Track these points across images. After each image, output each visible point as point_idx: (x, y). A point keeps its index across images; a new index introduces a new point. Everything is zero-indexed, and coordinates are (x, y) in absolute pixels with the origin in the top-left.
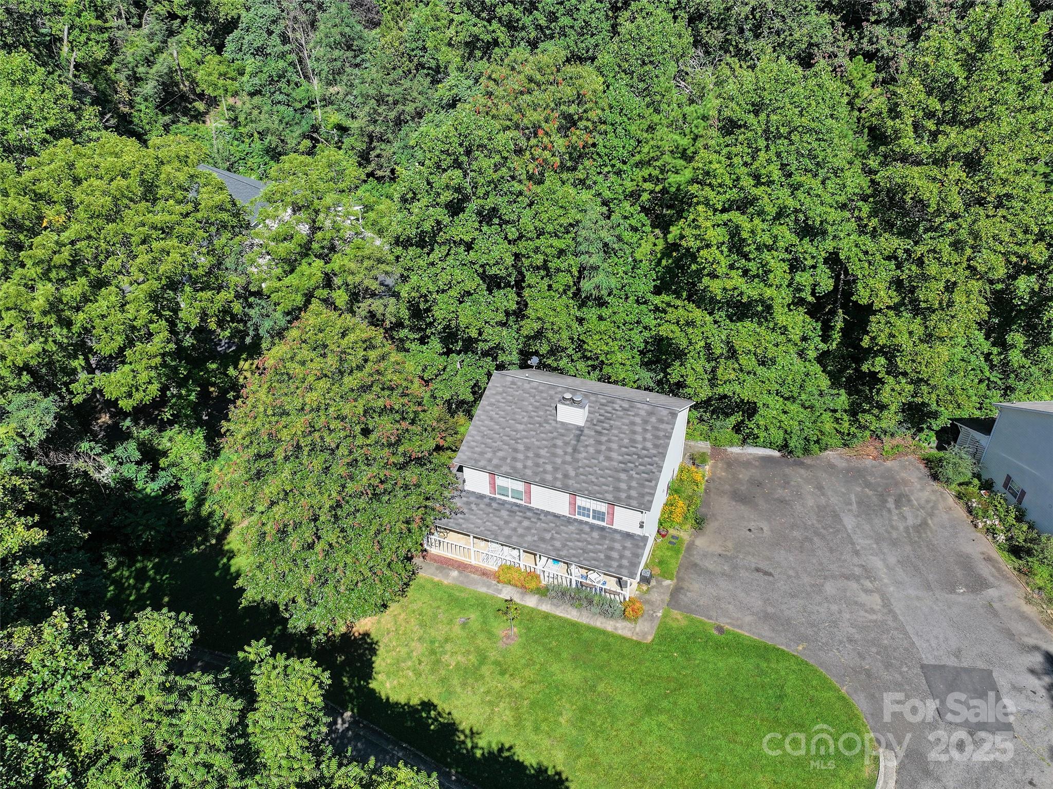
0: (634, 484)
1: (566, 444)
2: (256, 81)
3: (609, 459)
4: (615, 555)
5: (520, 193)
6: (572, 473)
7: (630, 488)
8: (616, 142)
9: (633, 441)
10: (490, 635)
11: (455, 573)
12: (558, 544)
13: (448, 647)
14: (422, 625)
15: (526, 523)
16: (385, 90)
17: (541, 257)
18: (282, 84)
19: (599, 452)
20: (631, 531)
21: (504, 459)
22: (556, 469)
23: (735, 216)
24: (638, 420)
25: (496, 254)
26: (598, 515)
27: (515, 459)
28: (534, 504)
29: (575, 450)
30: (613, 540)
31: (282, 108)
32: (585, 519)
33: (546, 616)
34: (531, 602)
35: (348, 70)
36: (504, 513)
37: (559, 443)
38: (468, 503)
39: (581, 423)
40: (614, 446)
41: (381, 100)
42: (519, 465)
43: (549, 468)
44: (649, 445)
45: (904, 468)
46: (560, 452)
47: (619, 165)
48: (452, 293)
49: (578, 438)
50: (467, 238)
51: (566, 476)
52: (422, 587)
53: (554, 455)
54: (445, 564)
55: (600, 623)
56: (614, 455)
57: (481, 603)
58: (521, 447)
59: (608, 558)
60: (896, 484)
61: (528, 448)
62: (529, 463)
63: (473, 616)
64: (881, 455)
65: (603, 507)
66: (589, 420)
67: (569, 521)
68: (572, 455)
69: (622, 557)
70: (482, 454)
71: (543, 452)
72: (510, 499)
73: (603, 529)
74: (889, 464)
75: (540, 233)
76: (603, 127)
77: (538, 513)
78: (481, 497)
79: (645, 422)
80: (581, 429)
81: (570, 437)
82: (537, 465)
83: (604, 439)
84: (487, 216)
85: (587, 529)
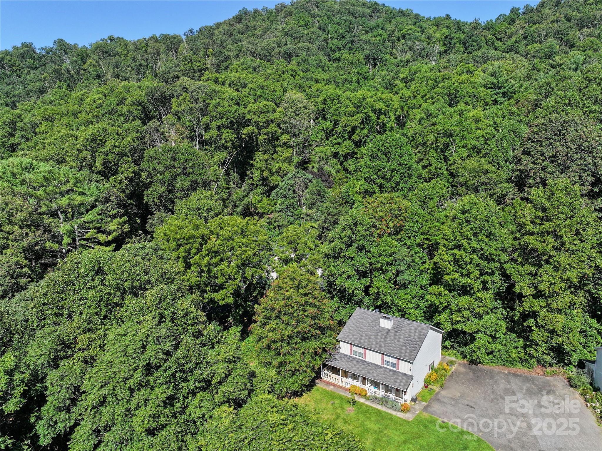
0: (408, 351)
1: (382, 335)
2: (281, 207)
3: (399, 341)
4: (398, 381)
5: (374, 241)
6: (383, 345)
7: (406, 352)
8: (412, 224)
9: (410, 336)
10: (342, 408)
11: (332, 387)
12: (375, 375)
13: (325, 412)
14: (316, 403)
15: (363, 366)
16: (331, 210)
17: (380, 264)
18: (291, 209)
19: (395, 338)
20: (406, 373)
21: (356, 338)
22: (377, 343)
23: (456, 251)
24: (413, 328)
25: (362, 262)
26: (393, 365)
27: (361, 339)
28: (367, 360)
29: (386, 337)
30: (398, 376)
31: (289, 218)
32: (387, 367)
33: (367, 406)
34: (362, 400)
35: (318, 203)
36: (355, 362)
37: (380, 334)
38: (341, 357)
39: (390, 328)
40: (402, 337)
41: (329, 214)
42: (362, 341)
43: (374, 343)
44: (416, 337)
45: (556, 380)
46: (379, 337)
47: (414, 234)
48: (344, 276)
49: (387, 333)
50: (352, 256)
51: (380, 346)
52: (318, 390)
53: (377, 338)
54: (328, 383)
55: (390, 411)
56: (401, 340)
57: (341, 398)
58: (364, 335)
59: (395, 382)
60: (550, 386)
61: (366, 335)
62: (366, 341)
63: (337, 402)
64: (545, 374)
65: (395, 361)
66: (393, 327)
67: (381, 367)
68: (384, 339)
69: (401, 382)
70: (348, 336)
71: (373, 337)
72: (357, 357)
73: (395, 371)
74: (548, 378)
75: (380, 255)
76: (408, 219)
77: (368, 363)
78: (346, 355)
79: (416, 329)
80: (389, 330)
81: (384, 333)
82: (369, 341)
83: (398, 334)
84: (361, 249)
85: (388, 371)
